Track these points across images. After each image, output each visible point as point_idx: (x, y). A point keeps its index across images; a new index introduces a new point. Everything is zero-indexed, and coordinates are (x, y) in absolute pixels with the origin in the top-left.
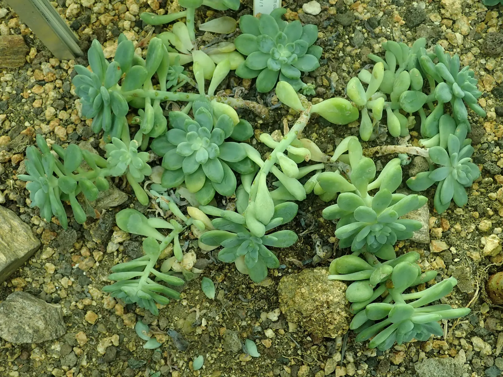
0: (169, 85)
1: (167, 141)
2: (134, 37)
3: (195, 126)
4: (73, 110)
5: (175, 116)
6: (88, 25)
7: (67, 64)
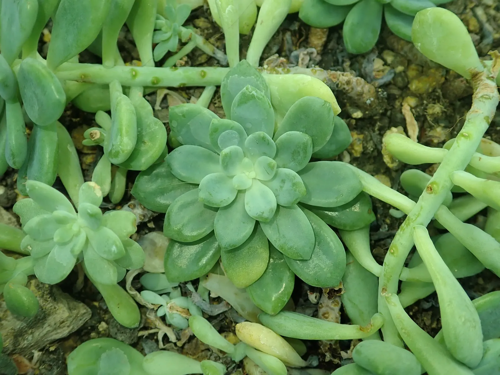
0: (161, 52)
1: (171, 175)
3: (235, 134)
5: (184, 116)
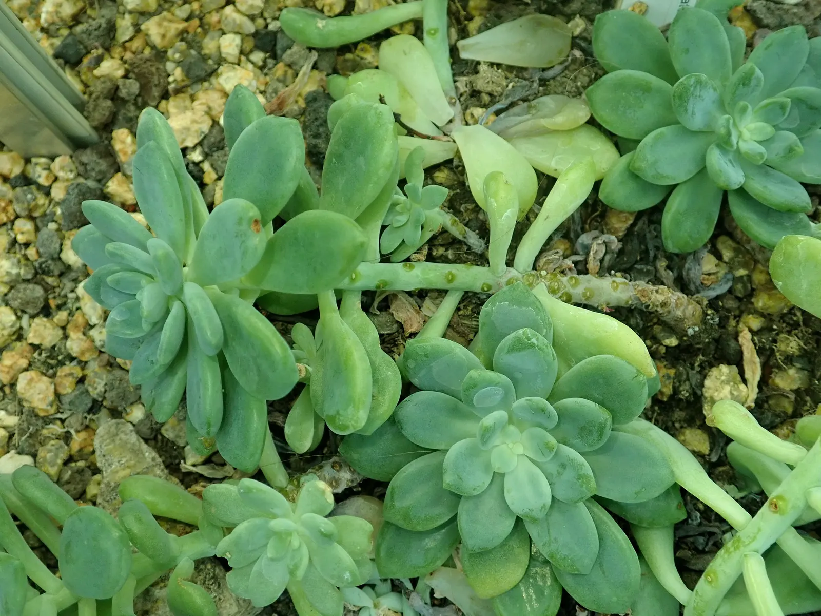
0: (391, 244)
2: (254, 83)
4: (71, 314)
5: (426, 355)
6: (108, 50)
7: (48, 169)
